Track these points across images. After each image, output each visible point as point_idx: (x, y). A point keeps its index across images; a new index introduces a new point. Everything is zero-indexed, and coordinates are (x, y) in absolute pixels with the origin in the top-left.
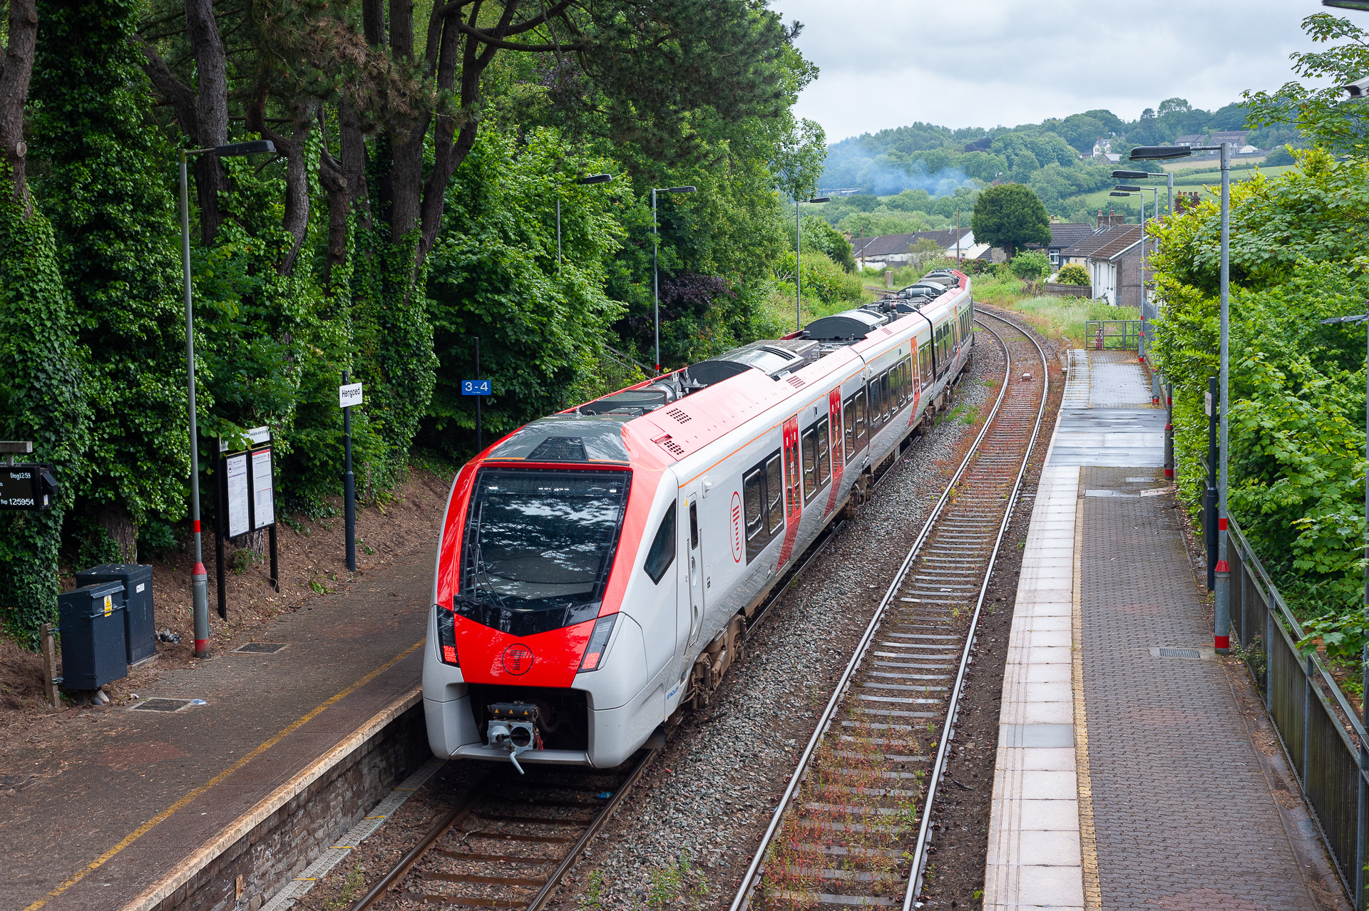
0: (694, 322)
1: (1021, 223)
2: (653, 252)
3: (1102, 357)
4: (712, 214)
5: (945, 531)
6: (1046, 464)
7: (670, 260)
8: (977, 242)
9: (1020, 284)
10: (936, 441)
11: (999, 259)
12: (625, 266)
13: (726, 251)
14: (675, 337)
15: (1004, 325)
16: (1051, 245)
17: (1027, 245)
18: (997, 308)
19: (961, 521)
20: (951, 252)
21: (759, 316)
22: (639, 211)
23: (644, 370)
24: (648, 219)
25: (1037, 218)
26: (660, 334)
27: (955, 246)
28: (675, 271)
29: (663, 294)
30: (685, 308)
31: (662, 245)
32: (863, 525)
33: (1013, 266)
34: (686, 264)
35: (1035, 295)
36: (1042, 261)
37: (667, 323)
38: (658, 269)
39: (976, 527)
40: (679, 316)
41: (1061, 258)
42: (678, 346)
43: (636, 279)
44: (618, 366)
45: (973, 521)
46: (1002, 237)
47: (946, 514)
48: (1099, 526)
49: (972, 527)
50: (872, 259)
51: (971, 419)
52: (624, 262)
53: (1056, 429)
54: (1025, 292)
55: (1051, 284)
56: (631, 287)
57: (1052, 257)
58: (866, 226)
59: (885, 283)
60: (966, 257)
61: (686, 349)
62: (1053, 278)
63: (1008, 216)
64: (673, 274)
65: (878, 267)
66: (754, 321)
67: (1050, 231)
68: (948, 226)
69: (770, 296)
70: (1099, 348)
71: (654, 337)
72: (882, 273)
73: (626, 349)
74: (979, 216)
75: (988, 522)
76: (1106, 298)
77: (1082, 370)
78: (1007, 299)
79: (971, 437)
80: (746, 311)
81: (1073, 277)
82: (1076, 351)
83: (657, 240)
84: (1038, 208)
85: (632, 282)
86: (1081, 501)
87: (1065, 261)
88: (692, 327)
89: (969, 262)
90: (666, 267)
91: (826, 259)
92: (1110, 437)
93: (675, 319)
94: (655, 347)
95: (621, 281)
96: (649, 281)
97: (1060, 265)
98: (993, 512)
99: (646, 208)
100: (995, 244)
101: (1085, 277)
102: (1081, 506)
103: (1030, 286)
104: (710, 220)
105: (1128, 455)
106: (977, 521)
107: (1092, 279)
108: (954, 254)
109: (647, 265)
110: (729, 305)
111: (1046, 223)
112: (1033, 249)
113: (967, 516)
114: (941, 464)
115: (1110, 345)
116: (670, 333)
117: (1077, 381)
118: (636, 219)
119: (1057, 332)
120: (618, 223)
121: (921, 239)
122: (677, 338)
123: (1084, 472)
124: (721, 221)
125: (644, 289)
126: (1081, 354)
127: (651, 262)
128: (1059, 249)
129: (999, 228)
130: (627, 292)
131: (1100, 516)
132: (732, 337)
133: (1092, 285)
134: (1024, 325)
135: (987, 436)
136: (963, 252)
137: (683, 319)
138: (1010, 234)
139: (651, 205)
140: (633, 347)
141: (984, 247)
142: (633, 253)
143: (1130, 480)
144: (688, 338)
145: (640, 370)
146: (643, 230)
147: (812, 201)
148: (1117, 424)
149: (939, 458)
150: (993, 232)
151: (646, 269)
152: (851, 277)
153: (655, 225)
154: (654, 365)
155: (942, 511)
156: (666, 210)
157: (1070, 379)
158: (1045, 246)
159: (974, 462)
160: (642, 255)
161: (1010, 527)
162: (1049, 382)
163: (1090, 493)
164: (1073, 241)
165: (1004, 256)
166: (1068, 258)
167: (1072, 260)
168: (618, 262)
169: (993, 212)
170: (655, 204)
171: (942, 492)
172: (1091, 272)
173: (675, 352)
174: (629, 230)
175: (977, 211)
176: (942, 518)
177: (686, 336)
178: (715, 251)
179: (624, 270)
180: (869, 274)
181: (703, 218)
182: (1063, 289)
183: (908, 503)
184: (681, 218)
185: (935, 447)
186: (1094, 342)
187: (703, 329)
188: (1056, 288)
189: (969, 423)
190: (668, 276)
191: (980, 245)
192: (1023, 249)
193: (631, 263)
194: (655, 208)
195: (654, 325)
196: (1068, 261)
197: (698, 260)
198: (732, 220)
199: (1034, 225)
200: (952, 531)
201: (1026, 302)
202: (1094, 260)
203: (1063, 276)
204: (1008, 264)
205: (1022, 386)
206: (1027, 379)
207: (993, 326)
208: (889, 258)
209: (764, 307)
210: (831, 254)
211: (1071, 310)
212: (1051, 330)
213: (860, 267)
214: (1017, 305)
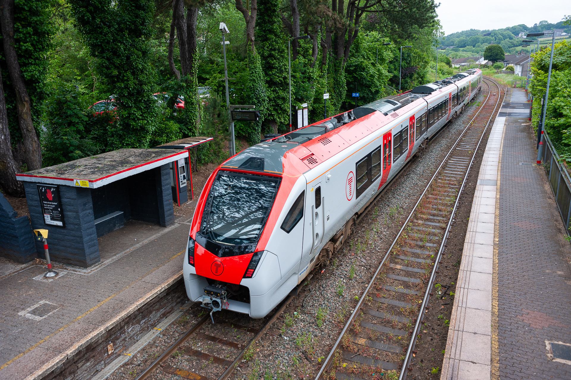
1: (497, 55)
3: (515, 89)
5: (469, 132)
8: (484, 60)
9: (495, 71)
11: (490, 64)
12: (393, 66)
15: (490, 81)
16: (505, 60)
18: (488, 77)
19: (473, 130)
20: (477, 63)
23: (397, 91)
25: (502, 53)
26: (401, 82)
27: (478, 61)
29: (402, 73)
30: (408, 76)
35: (499, 74)
36: (502, 65)
37: (403, 80)
40: (406, 78)
41: (507, 64)
44: (390, 90)
46: (491, 58)
49: (476, 131)
50: (456, 64)
51: (479, 105)
54: (496, 73)
57: (505, 64)
58: (456, 56)
59: (459, 71)
62: (504, 69)
63: (494, 53)
65: (458, 66)
67: (505, 57)
68: (477, 56)
69: (429, 73)
70: (515, 87)
71: (399, 83)
72: (459, 68)
73: (392, 86)
74: (486, 53)
75: (480, 130)
76: (518, 74)
77: (509, 93)
78: (491, 74)
79: (478, 109)
81: (510, 69)
84: (502, 51)
88: (409, 81)
89: (482, 65)
94: (399, 86)
95: (392, 69)
96: (399, 70)
97: (506, 66)
98: (482, 128)
100: (489, 60)
101: (513, 69)
102: (505, 127)
103: (498, 71)
106: (478, 130)
111: (504, 55)
112: (500, 61)
113: (475, 129)
114: (470, 116)
115: (518, 87)
116: (403, 82)
119: (504, 83)
121: (470, 59)
122: (405, 84)
123: (507, 119)
125: (397, 72)
126: (510, 89)
128: (507, 61)
129: (491, 56)
130: (393, 72)
133: (515, 71)
134: (495, 81)
135: (482, 109)
136: (481, 62)
138: (494, 58)
140: (394, 86)
141: (487, 61)
143: (519, 121)
148: (517, 107)
150: (489, 57)
152: (451, 69)
154: (399, 90)
155: (469, 127)
157: (506, 95)
158: (503, 61)
159: (478, 115)
161: (486, 132)
162: (500, 96)
163: (508, 124)
164: (511, 59)
165: (492, 63)
166: (509, 64)
168: (391, 65)
169: (490, 52)
171: (469, 123)
172: (515, 68)
176: (469, 129)
177: (408, 83)
180: (456, 68)
182: (507, 72)
183: (460, 125)
185: (469, 111)
186: (513, 86)
188: (505, 72)
190: (404, 69)
192: (497, 61)
195: (399, 80)
199: (501, 55)
200: (471, 132)
201: (496, 75)
202: (516, 64)
203: (507, 68)
204: (493, 65)
205: (493, 97)
206: (495, 95)
207: (487, 81)
208: (461, 64)
209: (428, 75)
210: (446, 63)
211: (508, 77)
212: (502, 83)
213: (453, 66)
214: (494, 76)
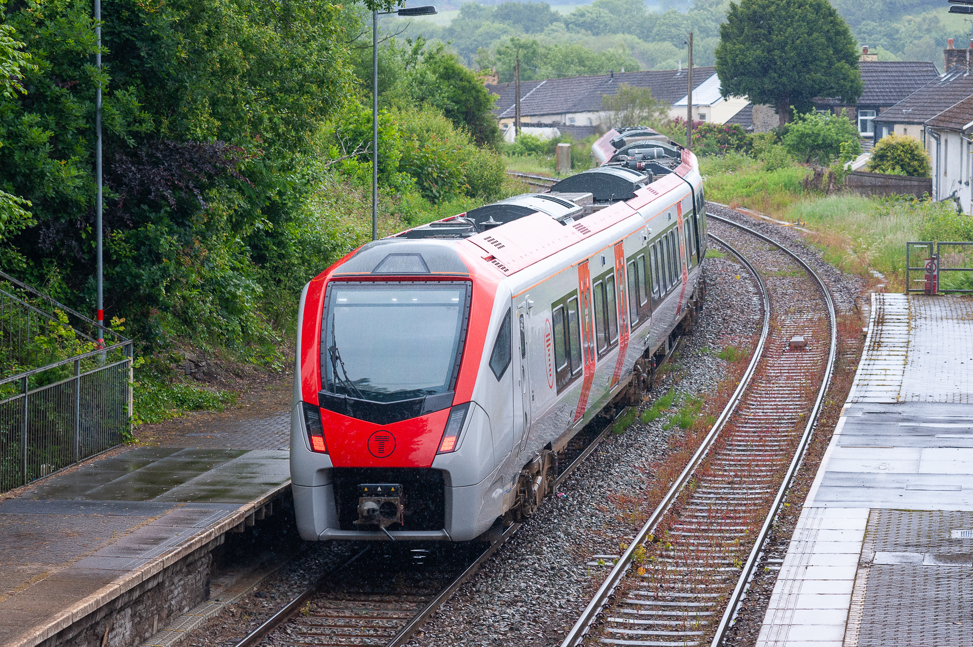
0: (171, 233)
1: (806, 62)
2: (93, 100)
3: (935, 308)
4: (208, 33)
5: (619, 625)
6: (808, 502)
7: (127, 112)
8: (725, 93)
9: (800, 171)
10: (617, 460)
11: (765, 124)
12: (38, 125)
13: (235, 102)
14: (135, 259)
15: (768, 246)
16: (861, 100)
17: (817, 100)
18: (755, 215)
19: (652, 608)
20: (678, 111)
21: (300, 223)
22: (70, 22)
23: (74, 321)
24: (86, 37)
25: (837, 51)
26: (106, 254)
27: (684, 101)
28: (135, 135)
29: (114, 180)
30: (155, 207)
31: (112, 87)
32: (469, 613)
33: (790, 139)
34: (158, 123)
35: (827, 192)
36: (843, 130)
37: (119, 235)
38: (105, 131)
39: (678, 618)
40: (144, 220)
41: (877, 125)
42: (139, 276)
43: (60, 152)
44: (25, 311)
45: (673, 608)
46: (768, 86)
47: (625, 594)
48: (891, 619)
49: (670, 618)
50: (535, 120)
51: (687, 419)
52: (36, 118)
53: (835, 439)
54: (812, 186)
55: (857, 173)
56: (51, 166)
57: (864, 123)
58: (528, 60)
59: (556, 166)
60: (707, 121)
61: (155, 284)
62: (862, 162)
63: (782, 46)
64: (131, 142)
65: (545, 135)
66: (292, 232)
67: (863, 79)
68: (678, 63)
69: (324, 185)
70: (931, 291)
71: (94, 259)
72: (551, 148)
73: (42, 280)
74: (729, 46)
75: (699, 609)
76: (957, 200)
77: (895, 332)
78: (778, 198)
79: (681, 452)
80: (274, 211)
81: (899, 162)
82: (889, 297)
83: (102, 79)
84: (838, 33)
85: (52, 156)
86: (863, 572)
87: (885, 131)
88: (167, 242)
89: (711, 129)
90: (119, 125)
91: (440, 121)
92: (931, 455)
93: (136, 225)
94: (96, 277)
95: (31, 154)
96: (86, 154)
97: (876, 138)
98: (712, 591)
99: (85, 17)
100: (759, 97)
101: (922, 160)
102: (862, 582)
103: (819, 175)
104: (208, 42)
105: (960, 489)
106: (679, 608)
107: (933, 165)
108: (683, 114)
109: (82, 123)
110: (240, 202)
111: (852, 60)
112: (825, 107)
113: (664, 599)
114: (625, 502)
115: (952, 286)
116: (125, 250)
117: (884, 351)
118: (66, 37)
119: (862, 260)
120: (21, 45)
121: (625, 86)
122: (138, 261)
123: (874, 520)
124: (227, 47)
125: (74, 172)
126: (896, 302)
127: (90, 117)
128: (877, 108)
129: (766, 67)
130: (42, 175)
131: (895, 601)
132: (247, 259)
133: (933, 174)
134: (803, 247)
135: (715, 451)
136: (702, 111)
137: (151, 227)
138: (784, 79)
139: (92, 15)
140: (55, 278)
141: (739, 103)
142: (57, 100)
143: (956, 534)
144: (160, 261)
145: (66, 319)
146: (77, 59)
147: (402, 12)
148: (947, 431)
149: (622, 490)
150: (756, 76)
151: (81, 132)
152: (485, 154)
153: (100, 50)
154: (94, 312)
155: (617, 589)
156: (125, 22)
157: (872, 348)
158: (851, 102)
159: (686, 498)
160: (72, 104)
161: (739, 620)
162: (839, 353)
163: (883, 558)
164: (901, 94)
165: (775, 120)
166: (890, 125)
167: (898, 129)
168: (27, 118)
169: (756, 39)
170: (99, 10)
171: (621, 554)
172: (931, 154)
173: (136, 288)
174: (51, 58)
175: (725, 36)
176: (616, 601)
177: (157, 258)
178: (214, 103)
179: (36, 132)
180: (530, 148)
181: (194, 39)
182: (879, 182)
183: (555, 573)
184: (155, 39)
185: (616, 469)
186: (921, 279)
187: (188, 244)
188: (867, 181)
189: (683, 426)
190: (123, 144)
191: (731, 99)
192: (804, 108)
193: (51, 119)
194: (98, 17)
195: (94, 236)
196: (891, 130)
197: (185, 116)
198: (247, 46)
199: (831, 64)
200: (631, 627)
201: (810, 205)
202: (937, 130)
203: (880, 157)
204: (780, 135)
205: (787, 360)
206: (798, 347)
207: (749, 248)
208: (567, 119)
209: (313, 206)
210: (448, 113)
211: (892, 221)
212: (850, 257)
213: (510, 136)
214: (791, 211)
